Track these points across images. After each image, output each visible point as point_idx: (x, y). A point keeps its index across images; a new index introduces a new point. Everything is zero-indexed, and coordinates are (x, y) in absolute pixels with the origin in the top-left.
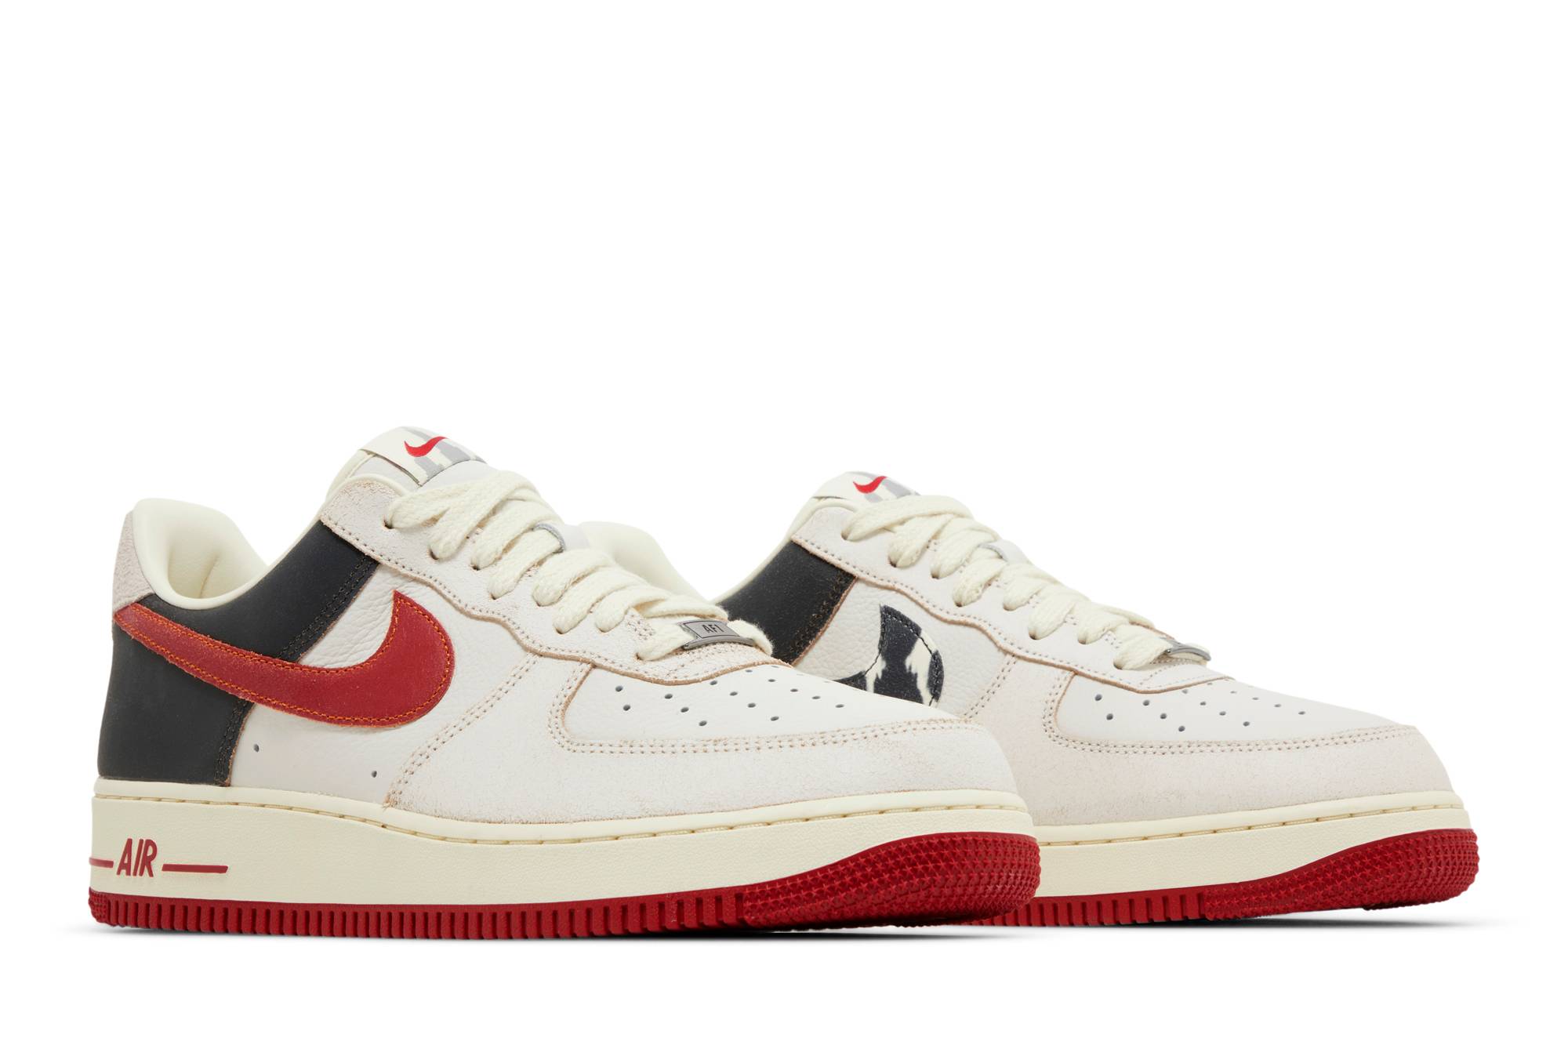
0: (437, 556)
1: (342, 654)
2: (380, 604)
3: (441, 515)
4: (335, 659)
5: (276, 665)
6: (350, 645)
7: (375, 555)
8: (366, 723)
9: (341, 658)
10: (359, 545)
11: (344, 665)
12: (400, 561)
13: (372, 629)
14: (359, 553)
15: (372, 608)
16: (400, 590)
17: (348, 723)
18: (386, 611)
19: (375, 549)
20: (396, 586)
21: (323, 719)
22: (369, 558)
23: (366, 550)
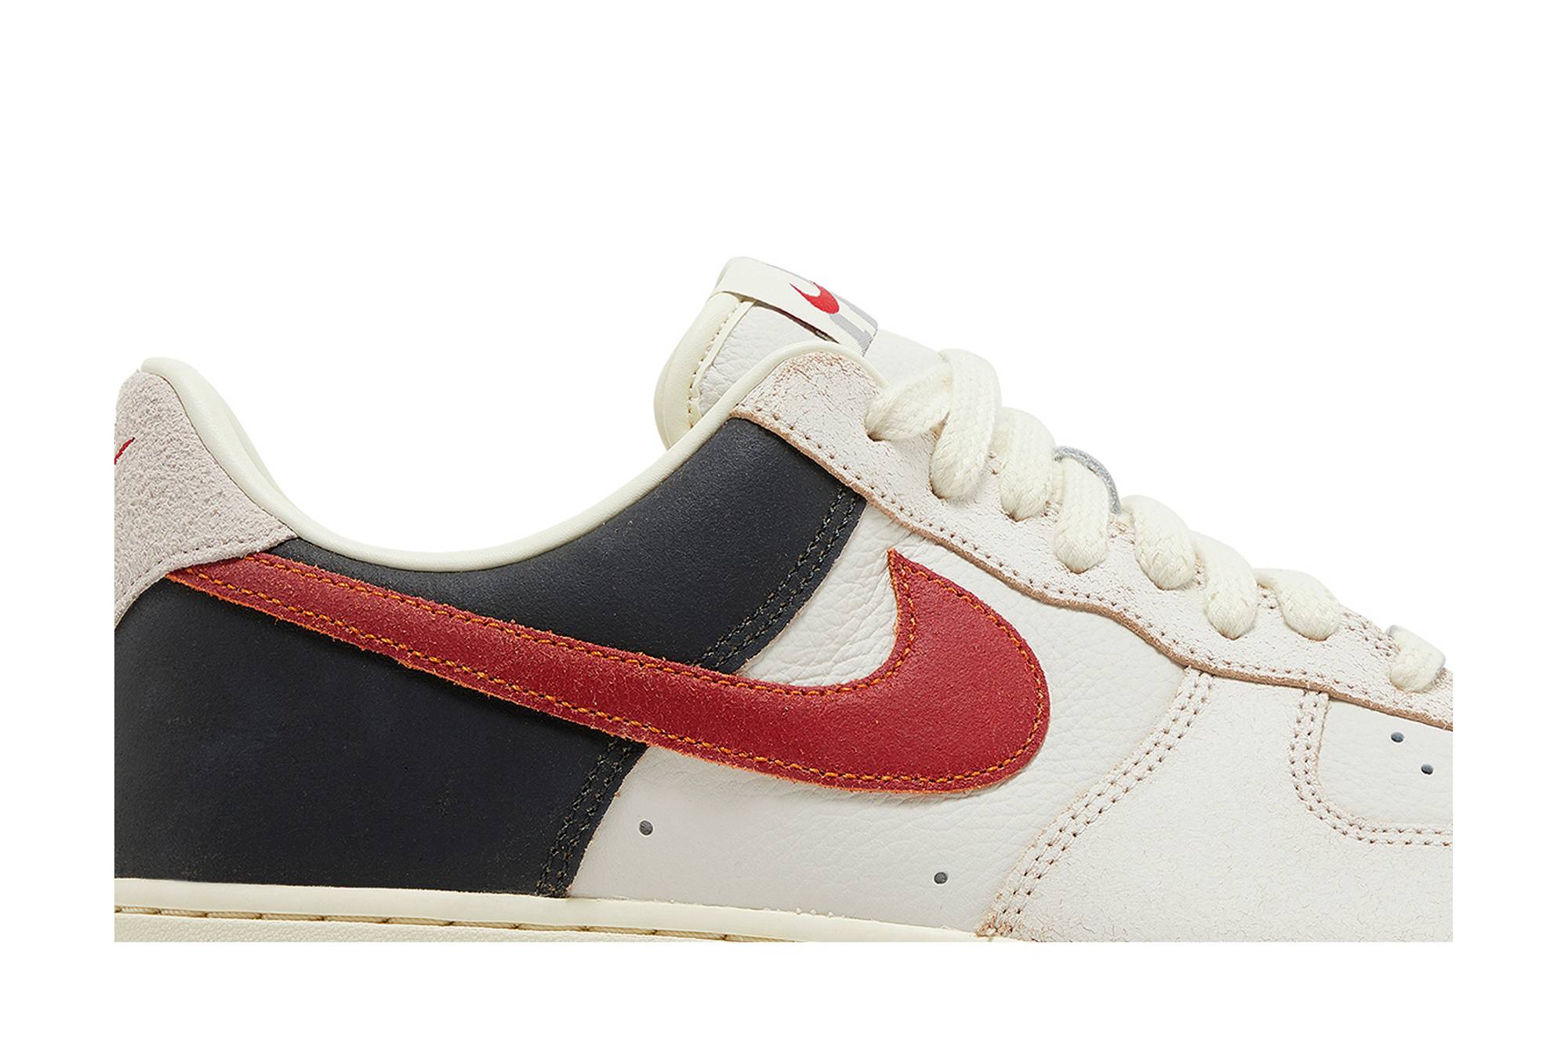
0: (945, 493)
1: (820, 662)
2: (871, 575)
3: (943, 424)
4: (809, 670)
5: (694, 677)
6: (833, 646)
7: (862, 486)
8: (905, 787)
9: (819, 668)
10: (836, 467)
11: (827, 681)
12: (897, 499)
13: (864, 618)
14: (834, 482)
15: (860, 580)
16: (899, 549)
17: (870, 785)
18: (880, 588)
19: (863, 475)
20: (890, 543)
21: (813, 778)
22: (848, 491)
23: (848, 477)
